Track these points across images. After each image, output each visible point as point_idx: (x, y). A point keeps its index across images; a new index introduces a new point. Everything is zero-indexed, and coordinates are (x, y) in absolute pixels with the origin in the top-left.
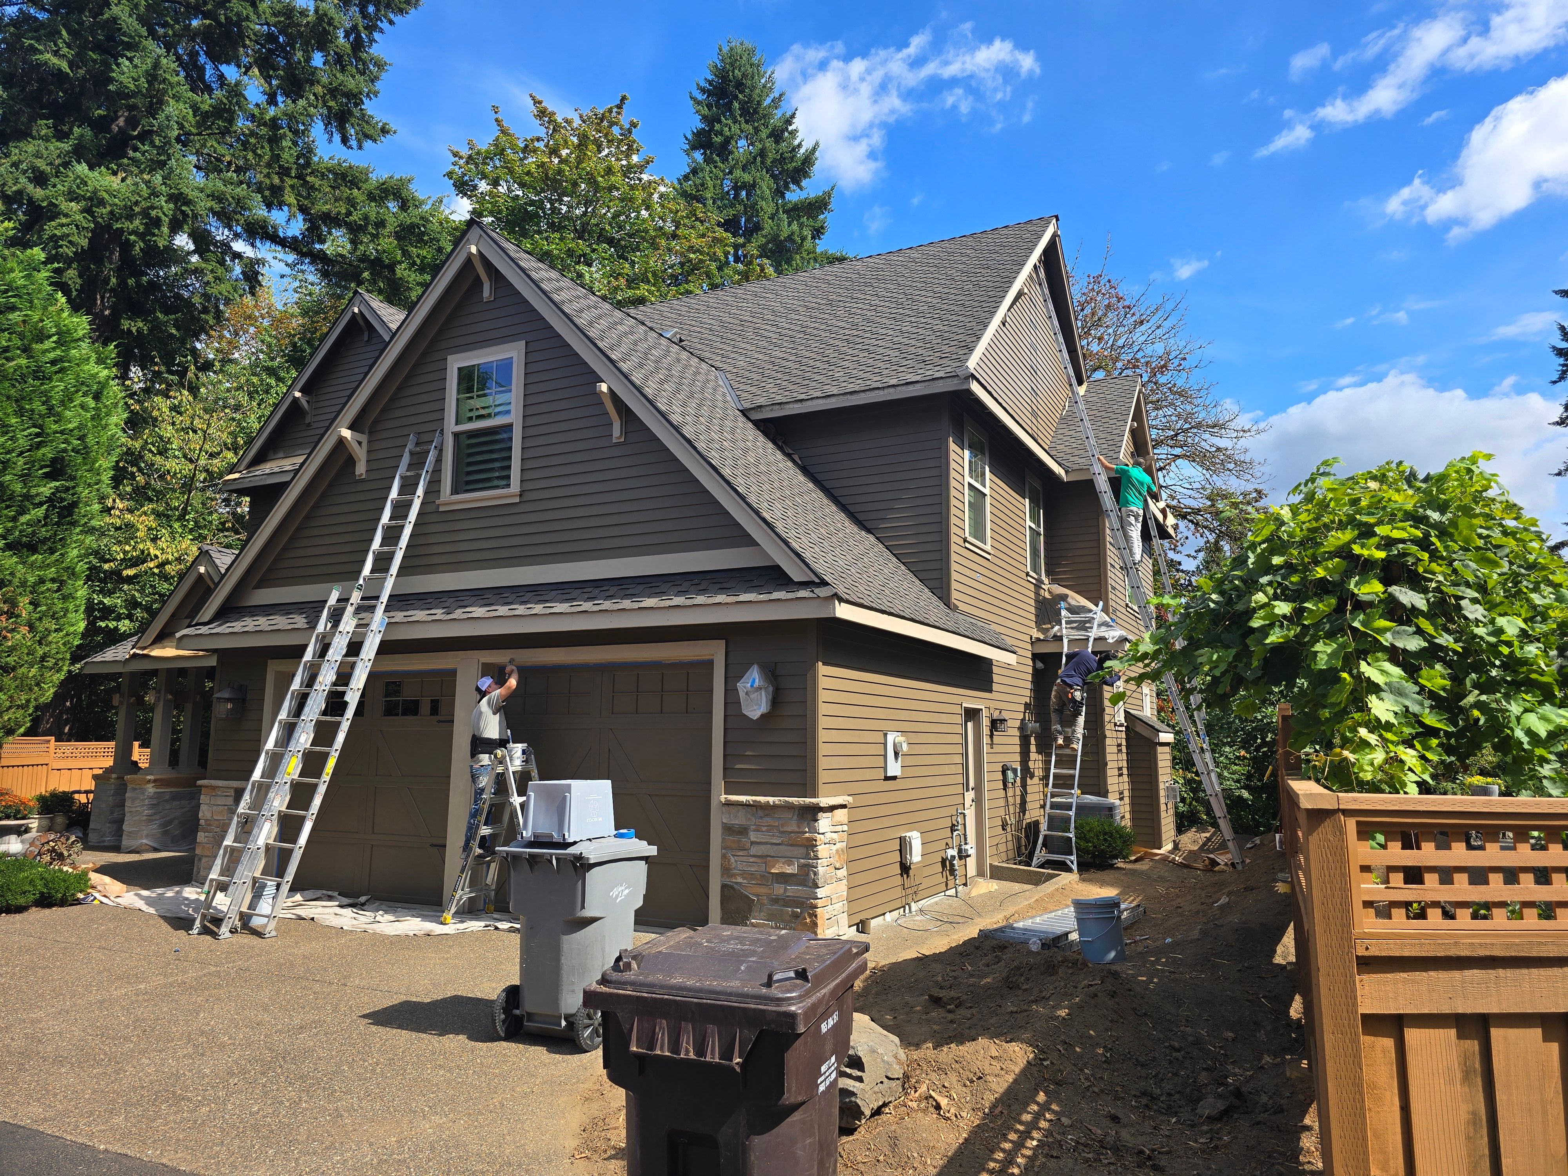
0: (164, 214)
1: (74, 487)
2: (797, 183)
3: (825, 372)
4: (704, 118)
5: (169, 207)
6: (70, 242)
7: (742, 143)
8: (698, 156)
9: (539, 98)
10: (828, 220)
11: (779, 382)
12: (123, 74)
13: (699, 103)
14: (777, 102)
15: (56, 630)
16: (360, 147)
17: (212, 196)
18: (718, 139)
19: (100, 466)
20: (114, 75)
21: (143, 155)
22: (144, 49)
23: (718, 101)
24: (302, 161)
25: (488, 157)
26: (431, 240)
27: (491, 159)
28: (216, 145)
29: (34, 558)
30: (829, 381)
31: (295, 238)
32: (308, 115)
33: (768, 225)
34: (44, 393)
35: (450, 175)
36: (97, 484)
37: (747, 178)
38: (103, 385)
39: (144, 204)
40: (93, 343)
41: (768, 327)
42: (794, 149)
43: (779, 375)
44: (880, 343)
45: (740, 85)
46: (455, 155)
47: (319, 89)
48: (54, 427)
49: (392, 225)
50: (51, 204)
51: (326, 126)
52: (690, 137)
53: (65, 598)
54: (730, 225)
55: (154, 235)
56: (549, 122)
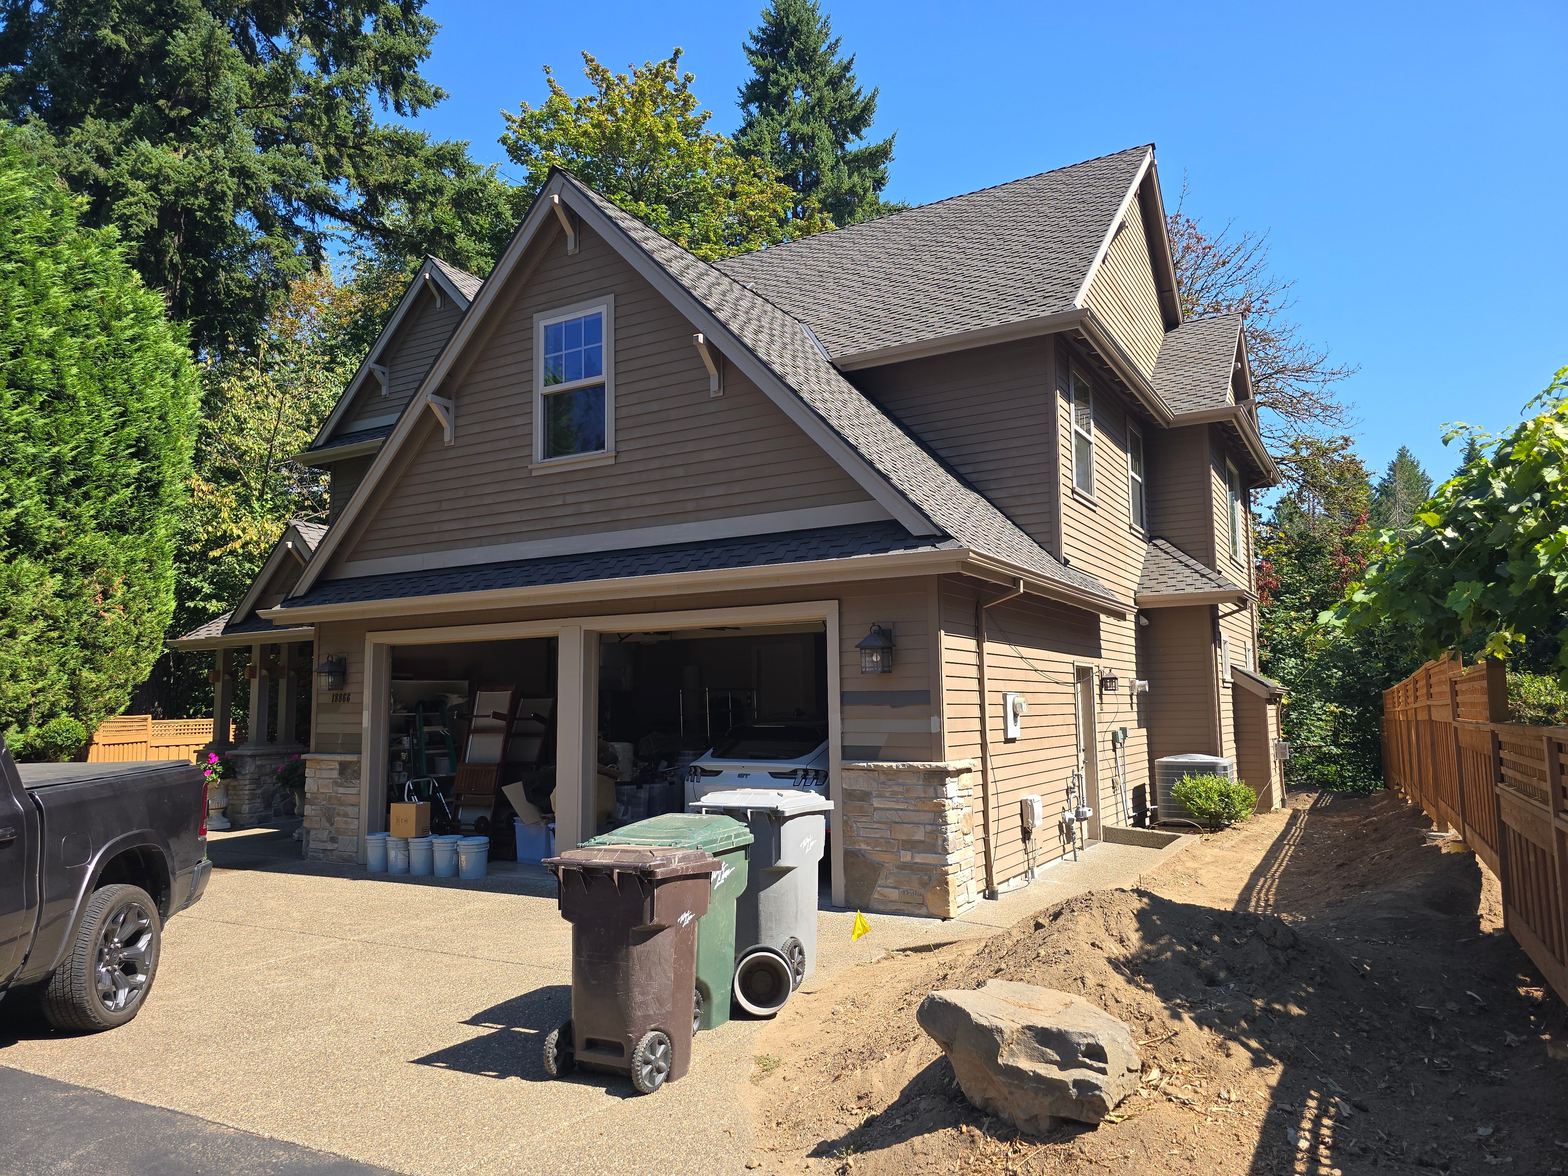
0: (229, 187)
1: (159, 467)
2: (856, 132)
3: (917, 318)
4: (759, 68)
5: (233, 182)
6: (139, 221)
7: (799, 93)
8: (753, 108)
9: (590, 56)
10: (889, 170)
11: (868, 331)
12: (180, 46)
13: (751, 52)
14: (833, 48)
15: (149, 610)
16: (415, 114)
17: (274, 169)
18: (774, 90)
19: (182, 445)
20: (170, 48)
21: (203, 129)
22: (198, 20)
23: (772, 50)
24: (358, 130)
25: (540, 122)
26: (490, 205)
27: (545, 122)
28: (272, 118)
29: (125, 538)
30: (923, 328)
31: (354, 211)
32: (363, 82)
33: (828, 180)
34: (126, 371)
35: (504, 141)
36: (180, 463)
37: (806, 129)
38: (180, 362)
39: (207, 180)
40: (169, 321)
41: (850, 277)
42: (852, 97)
43: (868, 324)
44: (975, 286)
45: (795, 32)
46: (508, 119)
47: (370, 54)
48: (138, 406)
49: (449, 192)
50: (117, 184)
51: (380, 93)
52: (744, 89)
53: (155, 579)
54: (789, 180)
55: (220, 210)
56: (602, 80)
